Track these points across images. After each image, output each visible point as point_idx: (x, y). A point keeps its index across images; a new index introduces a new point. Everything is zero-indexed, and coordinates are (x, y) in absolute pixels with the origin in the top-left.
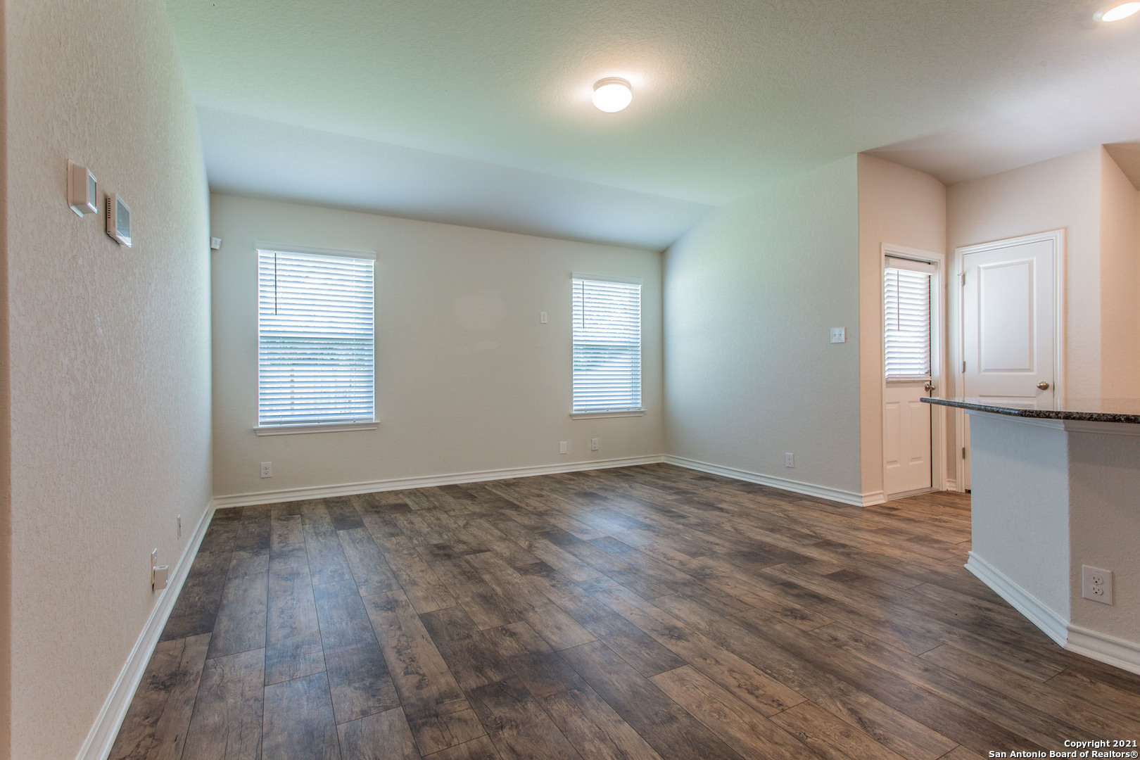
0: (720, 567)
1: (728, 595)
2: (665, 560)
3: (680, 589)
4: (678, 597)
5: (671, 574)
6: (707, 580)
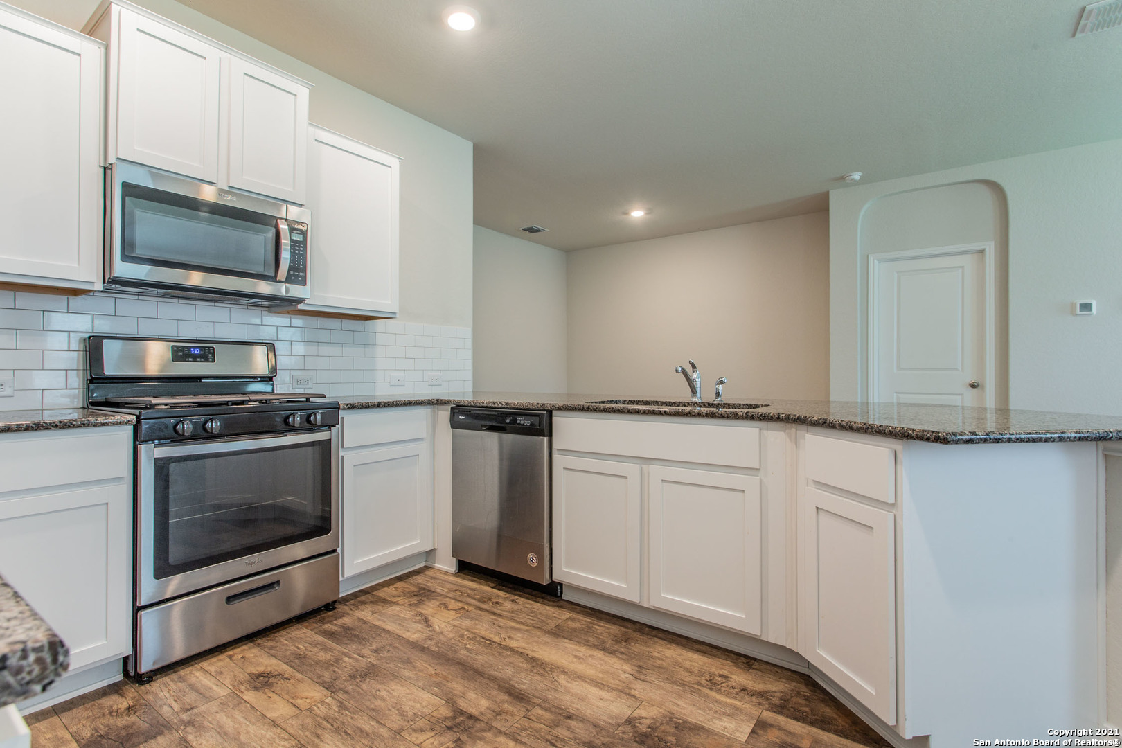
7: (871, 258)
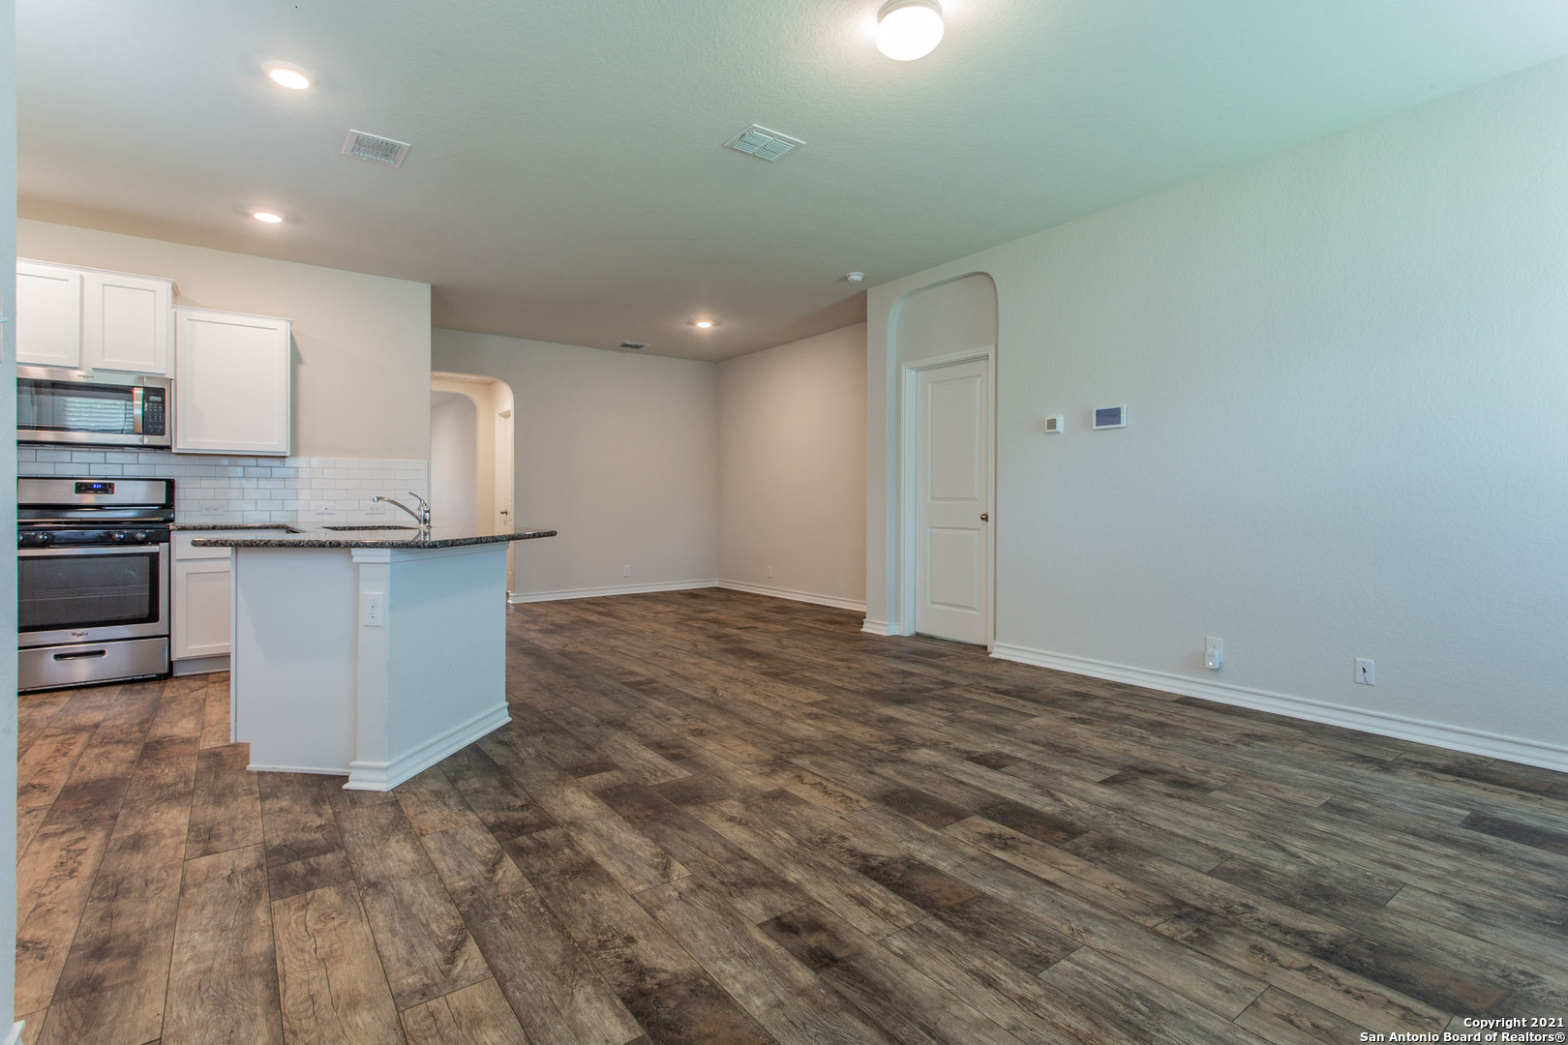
0: (748, 776)
1: (754, 744)
2: (824, 783)
3: (806, 747)
4: (808, 740)
5: (815, 763)
6: (771, 759)
7: (903, 367)
